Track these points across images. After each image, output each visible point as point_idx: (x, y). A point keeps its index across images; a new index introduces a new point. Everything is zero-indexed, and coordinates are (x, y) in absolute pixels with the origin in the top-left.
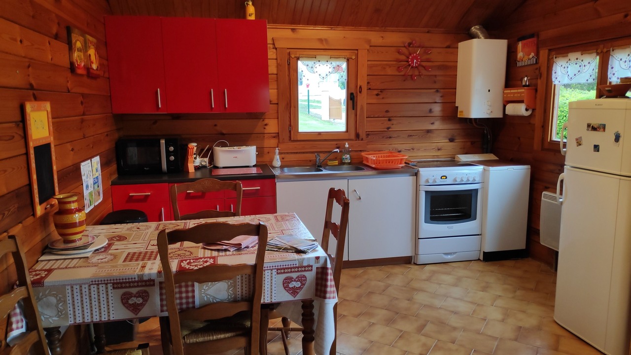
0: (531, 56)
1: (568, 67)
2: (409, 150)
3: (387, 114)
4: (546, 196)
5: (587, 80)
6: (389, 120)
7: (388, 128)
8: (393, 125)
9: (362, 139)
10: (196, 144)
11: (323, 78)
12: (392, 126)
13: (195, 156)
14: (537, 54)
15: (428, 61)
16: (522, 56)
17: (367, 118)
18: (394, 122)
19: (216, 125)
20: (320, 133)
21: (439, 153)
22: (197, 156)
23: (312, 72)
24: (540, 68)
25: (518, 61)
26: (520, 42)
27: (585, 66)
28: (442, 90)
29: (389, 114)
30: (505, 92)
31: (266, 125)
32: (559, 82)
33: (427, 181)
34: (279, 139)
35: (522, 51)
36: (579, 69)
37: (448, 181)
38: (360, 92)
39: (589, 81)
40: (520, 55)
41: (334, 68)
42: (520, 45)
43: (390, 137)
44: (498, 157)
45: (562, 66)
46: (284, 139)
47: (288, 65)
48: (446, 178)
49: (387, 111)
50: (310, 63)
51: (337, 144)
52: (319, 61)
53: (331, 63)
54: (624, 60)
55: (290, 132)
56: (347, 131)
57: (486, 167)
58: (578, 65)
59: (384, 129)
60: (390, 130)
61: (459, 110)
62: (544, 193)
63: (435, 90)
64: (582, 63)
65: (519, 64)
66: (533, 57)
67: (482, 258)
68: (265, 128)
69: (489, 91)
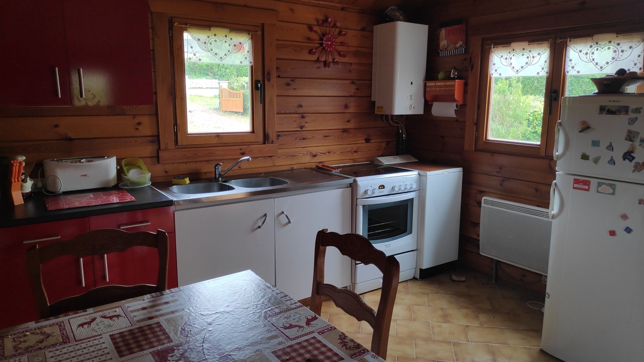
0: (458, 45)
1: (511, 58)
2: (324, 153)
3: (301, 109)
4: (486, 202)
5: (538, 73)
6: (303, 117)
7: (301, 127)
8: (306, 123)
9: (272, 142)
10: (24, 158)
11: (221, 58)
12: (306, 125)
13: (23, 177)
14: (467, 43)
15: (342, 44)
16: (446, 44)
17: (277, 114)
18: (307, 119)
19: (56, 126)
20: (218, 135)
21: (355, 156)
22: (26, 178)
23: (205, 49)
24: (471, 58)
25: (441, 50)
26: (444, 28)
27: (533, 57)
28: (357, 82)
29: (301, 110)
30: (428, 84)
31: (139, 124)
32: (500, 74)
33: (366, 192)
34: (159, 144)
35: (445, 39)
36: (527, 60)
37: (385, 191)
38: (269, 80)
39: (540, 75)
40: (443, 43)
41: (235, 45)
42: (443, 32)
43: (304, 139)
44: (417, 159)
45: (502, 57)
46: (167, 144)
47: (170, 37)
48: (384, 188)
49: (300, 106)
50: (203, 35)
51: (241, 150)
52: (215, 35)
53: (231, 39)
54: (584, 51)
55: (176, 134)
56: (253, 132)
57: (422, 172)
58: (525, 57)
59: (296, 128)
60: (304, 129)
61: (377, 105)
62: (484, 198)
63: (351, 81)
64: (530, 54)
65: (441, 54)
66: (461, 46)
67: (418, 276)
68: (137, 129)
69: (412, 83)
